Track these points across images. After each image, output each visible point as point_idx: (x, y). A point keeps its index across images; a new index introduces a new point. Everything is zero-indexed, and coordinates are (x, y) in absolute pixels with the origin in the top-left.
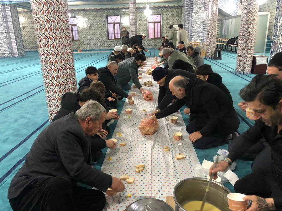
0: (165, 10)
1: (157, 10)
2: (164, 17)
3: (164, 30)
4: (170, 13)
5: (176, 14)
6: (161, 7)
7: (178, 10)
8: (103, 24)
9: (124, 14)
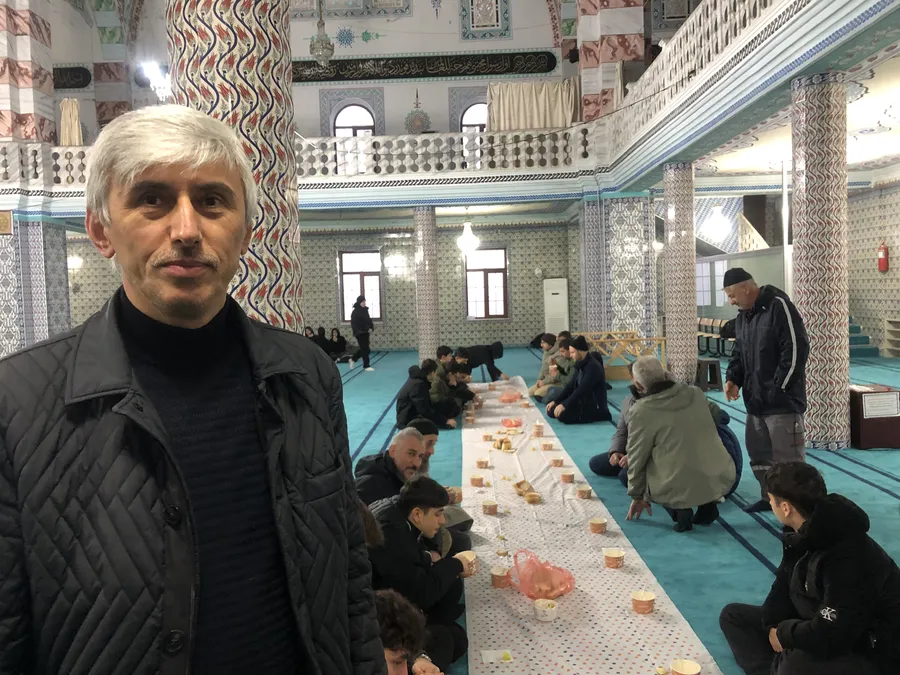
0: (517, 236)
1: (494, 237)
2: (514, 256)
3: (515, 293)
4: (533, 244)
5: (552, 247)
6: (505, 228)
7: (555, 235)
8: (329, 277)
9: (394, 247)
